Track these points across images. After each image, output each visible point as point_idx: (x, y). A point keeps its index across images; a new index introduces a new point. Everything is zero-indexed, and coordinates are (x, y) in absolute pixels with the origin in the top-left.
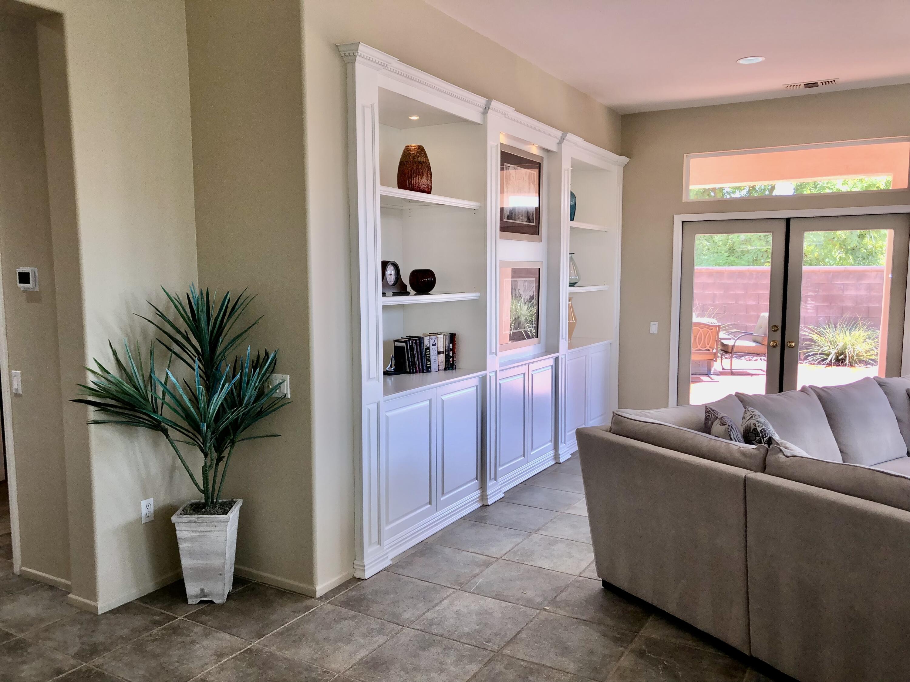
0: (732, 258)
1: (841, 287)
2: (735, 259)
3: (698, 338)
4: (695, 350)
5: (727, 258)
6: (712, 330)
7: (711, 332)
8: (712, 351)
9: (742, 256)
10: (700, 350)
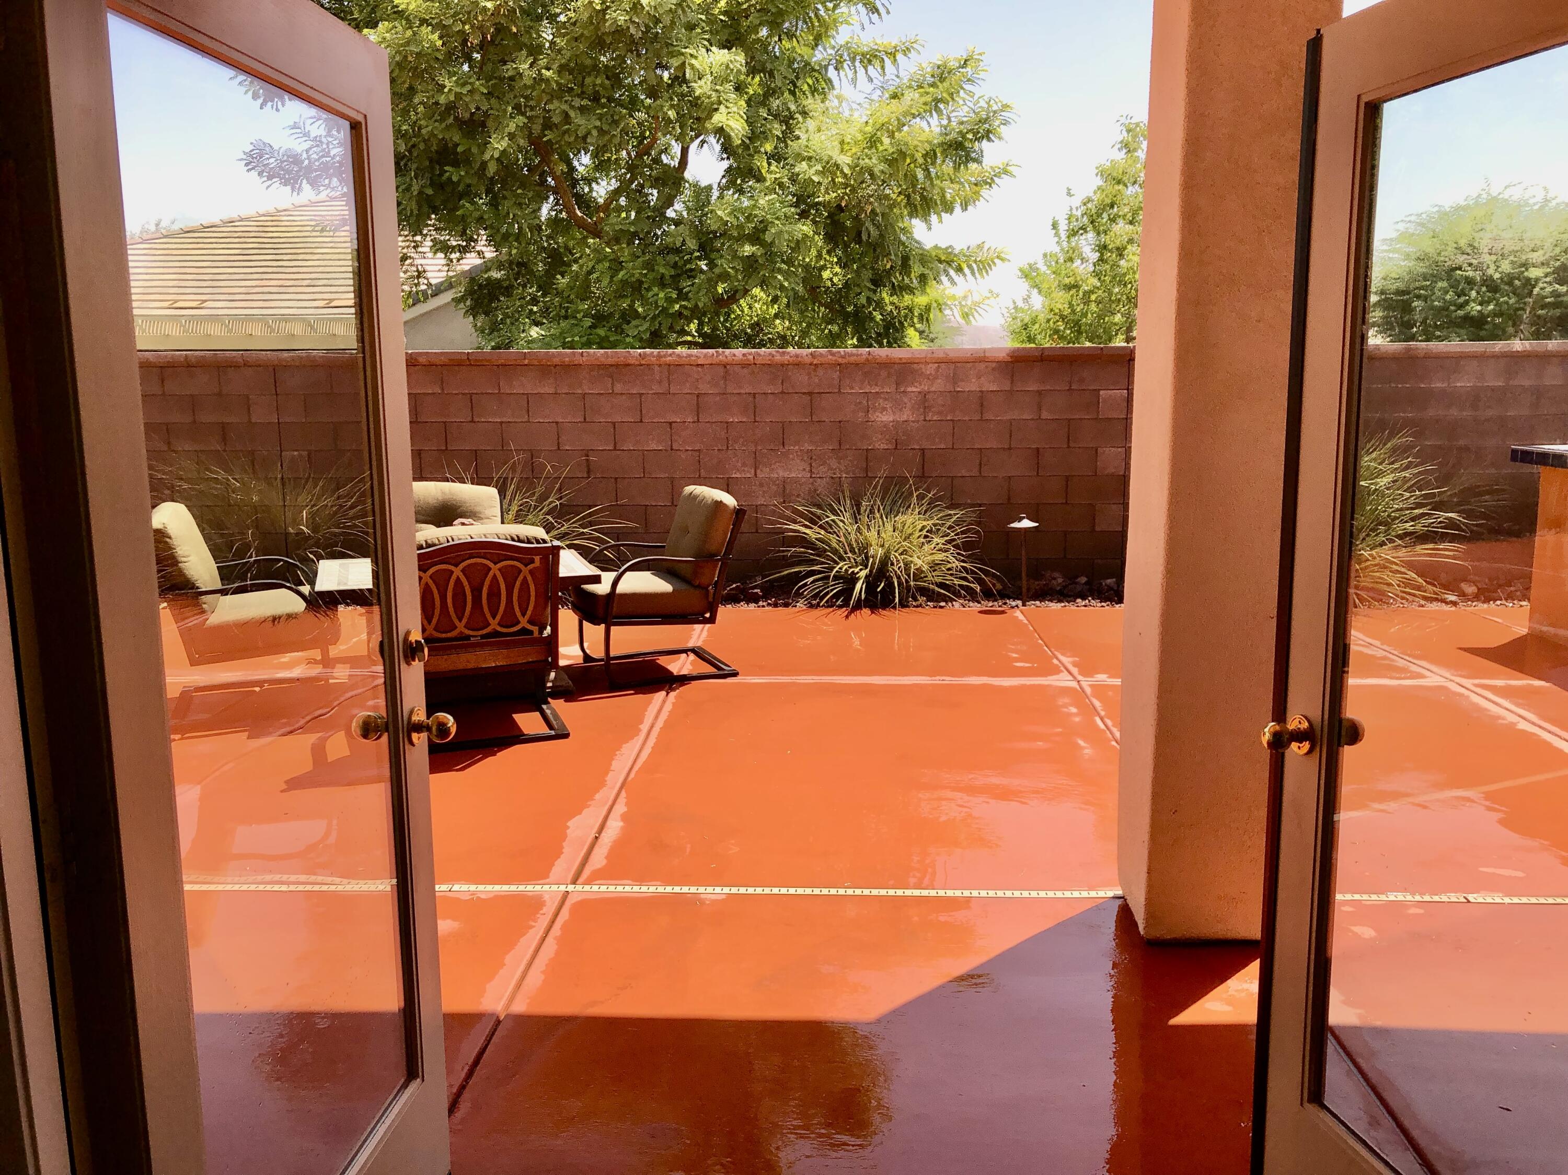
0: (601, 332)
1: (860, 403)
2: (609, 333)
3: (489, 595)
4: (483, 637)
5: (589, 331)
6: (531, 566)
7: (531, 572)
8: (541, 632)
9: (625, 326)
10: (495, 634)
